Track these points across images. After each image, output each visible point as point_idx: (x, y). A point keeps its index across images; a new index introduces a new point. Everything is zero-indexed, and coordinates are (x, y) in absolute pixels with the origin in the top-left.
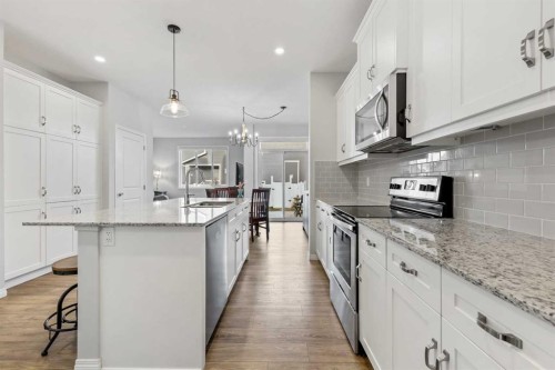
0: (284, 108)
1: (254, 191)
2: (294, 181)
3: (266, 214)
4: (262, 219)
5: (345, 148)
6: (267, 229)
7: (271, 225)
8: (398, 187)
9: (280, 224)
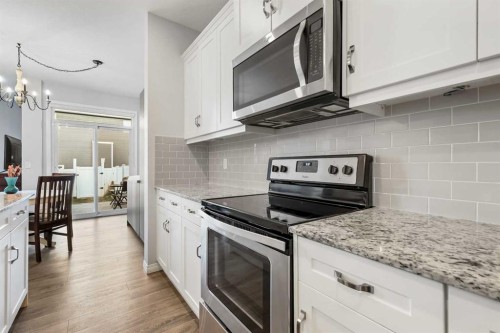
0: (98, 62)
1: (42, 180)
2: (107, 165)
3: (68, 212)
4: (59, 223)
5: (201, 121)
6: (70, 235)
7: (75, 225)
8: (285, 169)
9: (91, 223)
